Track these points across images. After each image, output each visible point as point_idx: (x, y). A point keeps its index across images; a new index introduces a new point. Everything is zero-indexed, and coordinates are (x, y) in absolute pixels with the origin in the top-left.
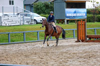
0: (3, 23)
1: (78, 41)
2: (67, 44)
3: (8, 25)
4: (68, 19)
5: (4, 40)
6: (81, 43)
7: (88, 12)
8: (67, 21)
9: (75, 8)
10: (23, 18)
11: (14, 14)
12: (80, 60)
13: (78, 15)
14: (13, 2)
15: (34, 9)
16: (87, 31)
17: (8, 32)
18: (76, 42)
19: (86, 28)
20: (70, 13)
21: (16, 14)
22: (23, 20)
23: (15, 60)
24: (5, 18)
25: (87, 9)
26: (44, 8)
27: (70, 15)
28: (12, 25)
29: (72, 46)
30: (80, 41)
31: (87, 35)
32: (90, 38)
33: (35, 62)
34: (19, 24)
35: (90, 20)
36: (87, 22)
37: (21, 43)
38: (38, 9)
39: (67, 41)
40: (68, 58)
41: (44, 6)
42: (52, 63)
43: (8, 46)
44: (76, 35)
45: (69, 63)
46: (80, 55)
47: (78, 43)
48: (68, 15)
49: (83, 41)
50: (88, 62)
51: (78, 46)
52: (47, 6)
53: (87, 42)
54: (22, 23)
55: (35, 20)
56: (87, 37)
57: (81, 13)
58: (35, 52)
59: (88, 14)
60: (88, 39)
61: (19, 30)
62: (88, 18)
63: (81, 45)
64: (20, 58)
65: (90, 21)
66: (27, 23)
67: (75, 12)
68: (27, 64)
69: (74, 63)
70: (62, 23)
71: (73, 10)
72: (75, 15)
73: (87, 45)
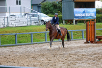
0: (10, 23)
1: (87, 42)
2: (76, 45)
3: (14, 26)
4: (77, 19)
5: (10, 41)
6: (90, 44)
7: (98, 12)
8: (76, 21)
9: (84, 7)
10: (30, 18)
11: (21, 15)
12: (89, 62)
13: (87, 15)
14: (20, 2)
15: (42, 9)
16: (96, 32)
17: (15, 33)
18: (85, 43)
19: (96, 29)
20: (79, 13)
21: (23, 14)
22: (31, 21)
23: (23, 62)
24: (12, 19)
25: (97, 9)
26: (52, 8)
27: (79, 15)
28: (19, 25)
29: (80, 47)
30: (89, 43)
31: (96, 35)
32: (100, 39)
33: (43, 64)
34: (26, 25)
35: (99, 20)
36: (97, 22)
37: (29, 44)
38: (46, 9)
39: (76, 43)
40: (77, 59)
41: (52, 6)
42: (60, 65)
43: (15, 48)
44: (85, 36)
45: (78, 65)
46: (89, 57)
47: (87, 44)
48: (76, 15)
49: (92, 42)
50: (97, 64)
51: (87, 47)
52: (55, 6)
53: (96, 43)
54: (29, 23)
55: (42, 20)
56: (97, 37)
57: (91, 13)
58: (42, 53)
59: (97, 14)
60: (97, 40)
61: (26, 31)
62: (97, 18)
63: (90, 46)
64: (27, 60)
65: (99, 22)
66: (35, 24)
67: (84, 12)
68: (35, 66)
69: (83, 65)
70: (71, 23)
71: (82, 10)
72: (84, 15)
73: (96, 46)
